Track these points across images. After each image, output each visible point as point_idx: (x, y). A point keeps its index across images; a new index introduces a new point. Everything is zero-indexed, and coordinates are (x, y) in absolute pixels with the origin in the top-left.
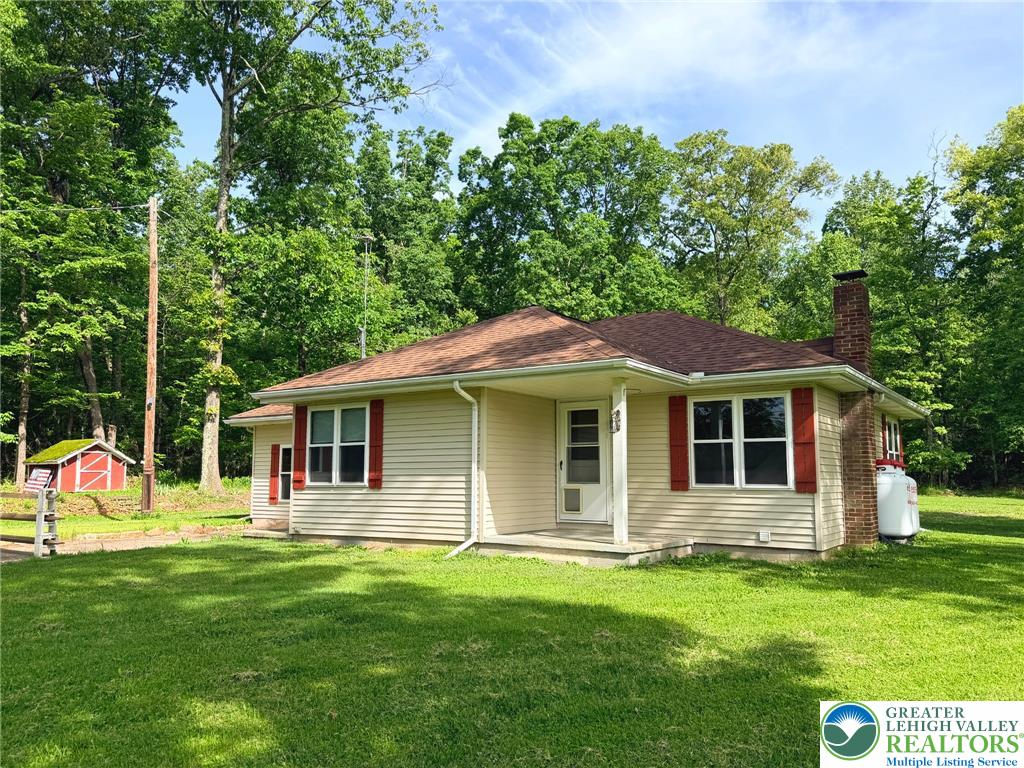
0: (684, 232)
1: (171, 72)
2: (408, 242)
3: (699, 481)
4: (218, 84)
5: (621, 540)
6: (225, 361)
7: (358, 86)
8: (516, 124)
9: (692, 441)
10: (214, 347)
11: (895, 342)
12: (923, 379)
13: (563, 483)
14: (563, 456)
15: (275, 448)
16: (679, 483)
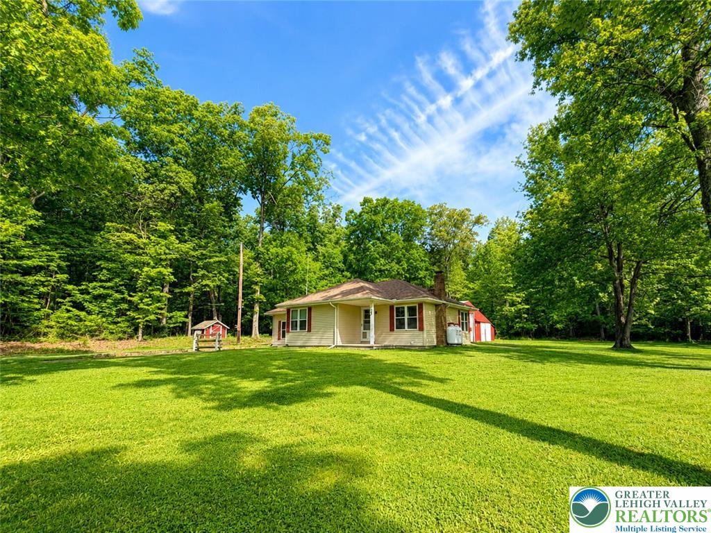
0: (433, 240)
1: (240, 188)
2: (325, 245)
3: (397, 328)
4: (260, 199)
5: (372, 343)
6: (260, 293)
7: (307, 196)
8: (366, 201)
9: (395, 318)
10: (257, 288)
11: (507, 283)
12: (517, 297)
13: (362, 331)
14: (362, 322)
15: (280, 322)
16: (392, 330)
